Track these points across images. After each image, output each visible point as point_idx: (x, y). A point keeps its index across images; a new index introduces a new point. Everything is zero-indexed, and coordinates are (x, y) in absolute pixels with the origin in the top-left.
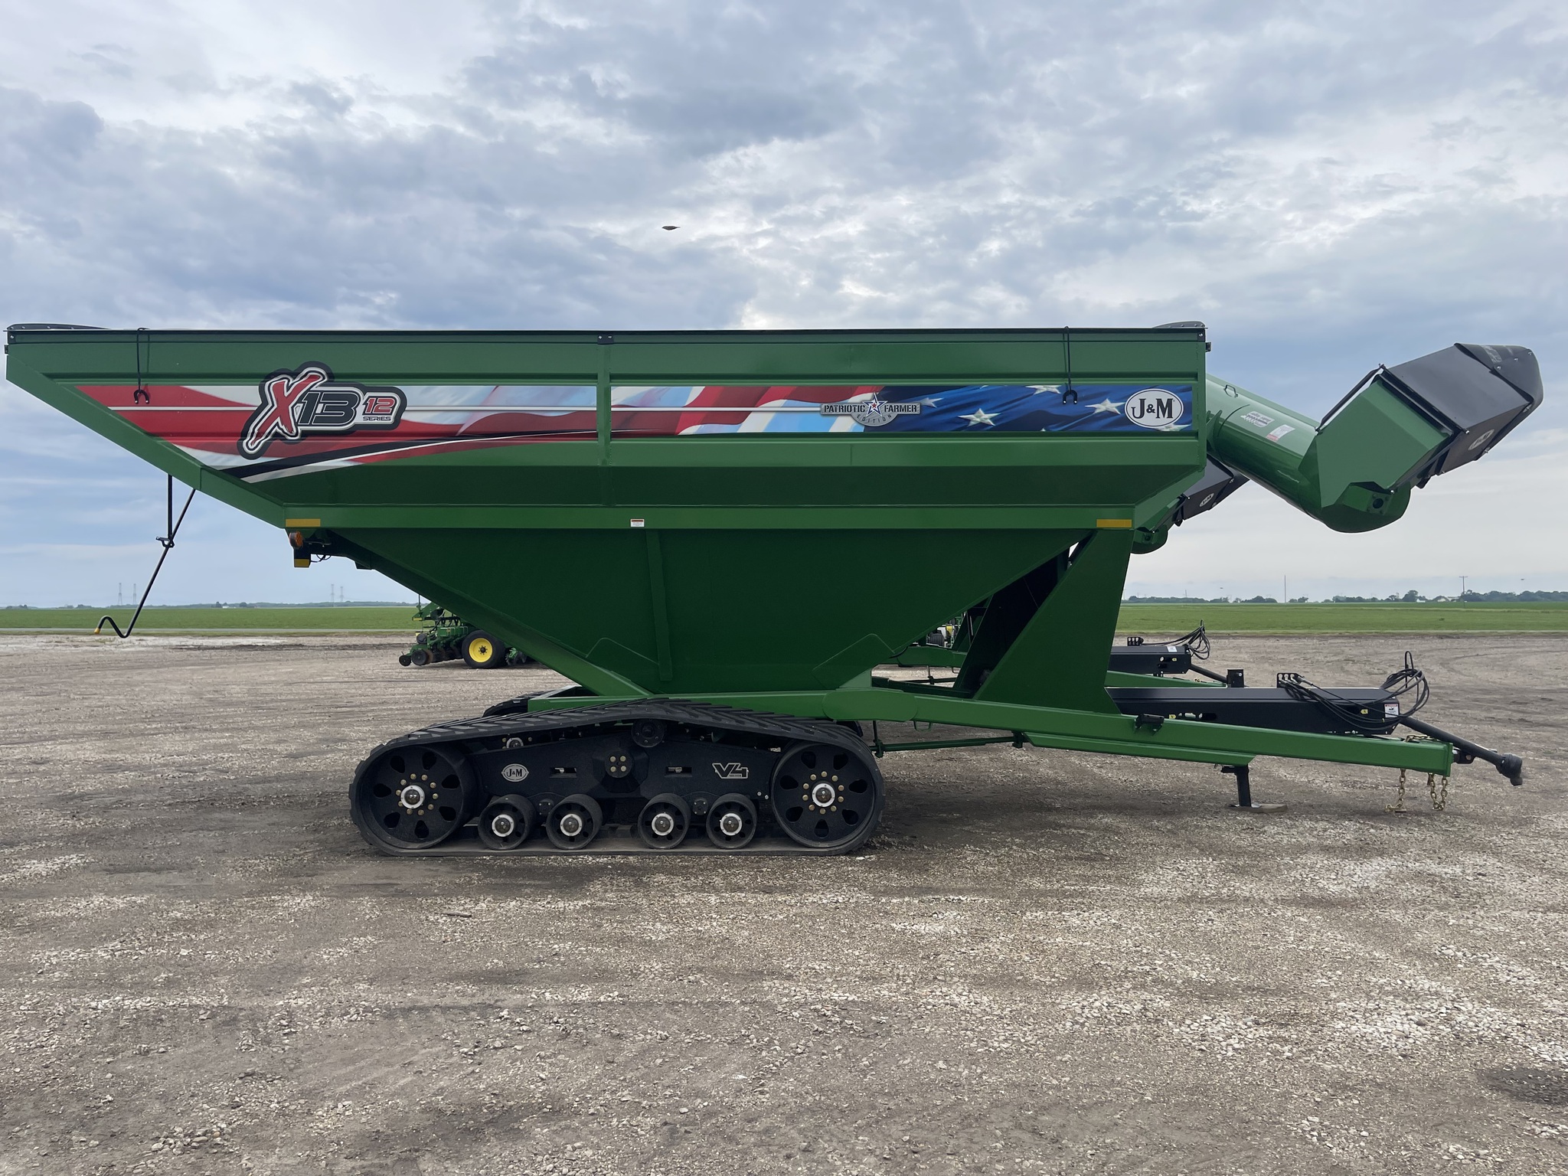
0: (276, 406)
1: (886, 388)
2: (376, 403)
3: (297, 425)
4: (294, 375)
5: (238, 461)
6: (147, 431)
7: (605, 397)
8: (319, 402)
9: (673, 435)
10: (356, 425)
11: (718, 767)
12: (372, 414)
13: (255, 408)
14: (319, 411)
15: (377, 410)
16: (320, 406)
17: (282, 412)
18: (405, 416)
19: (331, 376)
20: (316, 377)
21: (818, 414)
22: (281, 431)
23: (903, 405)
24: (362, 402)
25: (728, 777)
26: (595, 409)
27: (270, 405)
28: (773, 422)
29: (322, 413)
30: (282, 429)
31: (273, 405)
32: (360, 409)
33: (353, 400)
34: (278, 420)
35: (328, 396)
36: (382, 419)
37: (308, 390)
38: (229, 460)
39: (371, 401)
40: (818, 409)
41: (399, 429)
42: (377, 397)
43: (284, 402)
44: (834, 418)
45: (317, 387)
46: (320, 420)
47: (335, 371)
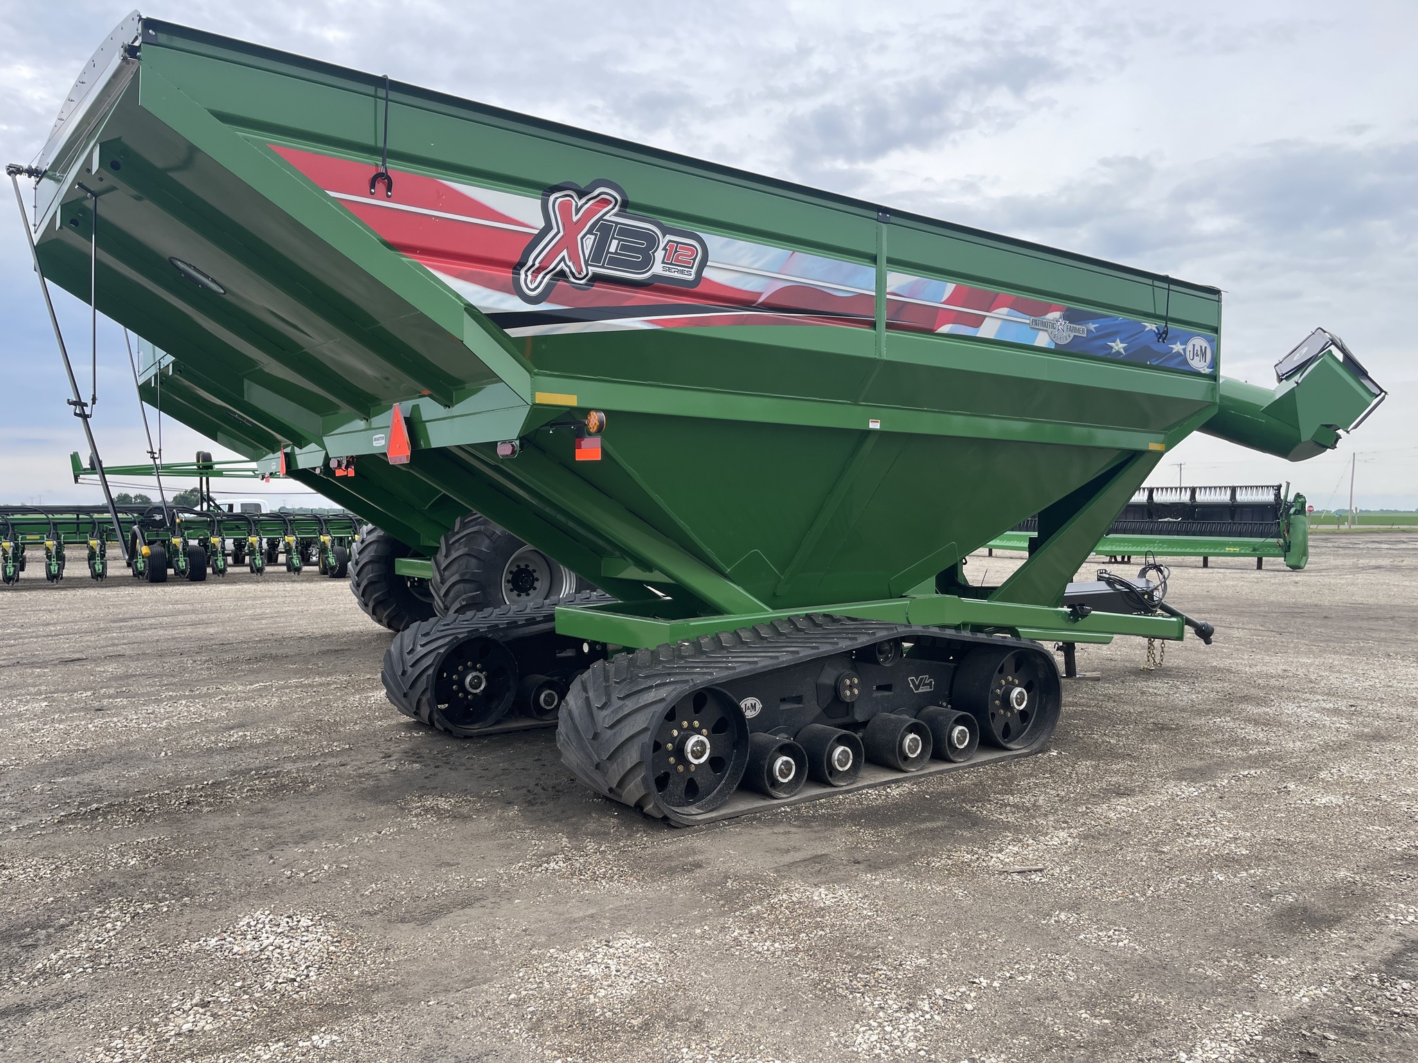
0: (561, 233)
1: (1068, 309)
2: (676, 251)
3: (587, 265)
4: (581, 194)
5: (514, 305)
6: (387, 239)
7: (881, 282)
8: (613, 238)
9: (930, 332)
10: (655, 276)
11: (912, 680)
12: (671, 264)
13: (536, 232)
14: (612, 249)
15: (677, 260)
16: (615, 242)
17: (569, 242)
18: (707, 273)
19: (625, 204)
20: (607, 202)
21: (1028, 326)
22: (567, 270)
23: (1078, 327)
24: (662, 246)
25: (920, 691)
26: (874, 294)
27: (555, 230)
28: (1000, 330)
29: (616, 253)
30: (569, 267)
31: (558, 232)
32: (659, 254)
33: (652, 241)
34: (565, 253)
35: (625, 232)
36: (682, 272)
37: (601, 218)
38: (502, 301)
39: (672, 247)
40: (1028, 322)
41: (699, 289)
42: (678, 243)
43: (572, 229)
44: (1035, 331)
45: (610, 215)
46: (615, 262)
47: (632, 198)
